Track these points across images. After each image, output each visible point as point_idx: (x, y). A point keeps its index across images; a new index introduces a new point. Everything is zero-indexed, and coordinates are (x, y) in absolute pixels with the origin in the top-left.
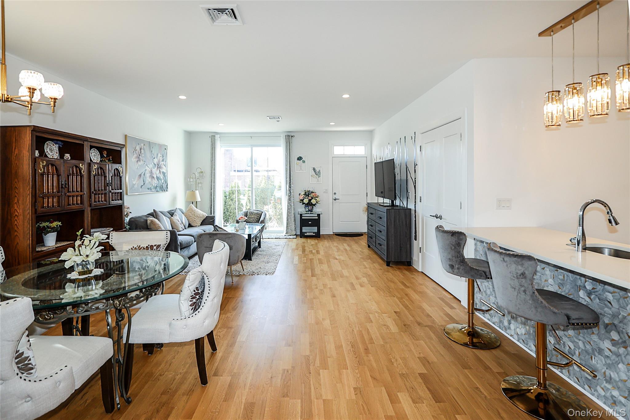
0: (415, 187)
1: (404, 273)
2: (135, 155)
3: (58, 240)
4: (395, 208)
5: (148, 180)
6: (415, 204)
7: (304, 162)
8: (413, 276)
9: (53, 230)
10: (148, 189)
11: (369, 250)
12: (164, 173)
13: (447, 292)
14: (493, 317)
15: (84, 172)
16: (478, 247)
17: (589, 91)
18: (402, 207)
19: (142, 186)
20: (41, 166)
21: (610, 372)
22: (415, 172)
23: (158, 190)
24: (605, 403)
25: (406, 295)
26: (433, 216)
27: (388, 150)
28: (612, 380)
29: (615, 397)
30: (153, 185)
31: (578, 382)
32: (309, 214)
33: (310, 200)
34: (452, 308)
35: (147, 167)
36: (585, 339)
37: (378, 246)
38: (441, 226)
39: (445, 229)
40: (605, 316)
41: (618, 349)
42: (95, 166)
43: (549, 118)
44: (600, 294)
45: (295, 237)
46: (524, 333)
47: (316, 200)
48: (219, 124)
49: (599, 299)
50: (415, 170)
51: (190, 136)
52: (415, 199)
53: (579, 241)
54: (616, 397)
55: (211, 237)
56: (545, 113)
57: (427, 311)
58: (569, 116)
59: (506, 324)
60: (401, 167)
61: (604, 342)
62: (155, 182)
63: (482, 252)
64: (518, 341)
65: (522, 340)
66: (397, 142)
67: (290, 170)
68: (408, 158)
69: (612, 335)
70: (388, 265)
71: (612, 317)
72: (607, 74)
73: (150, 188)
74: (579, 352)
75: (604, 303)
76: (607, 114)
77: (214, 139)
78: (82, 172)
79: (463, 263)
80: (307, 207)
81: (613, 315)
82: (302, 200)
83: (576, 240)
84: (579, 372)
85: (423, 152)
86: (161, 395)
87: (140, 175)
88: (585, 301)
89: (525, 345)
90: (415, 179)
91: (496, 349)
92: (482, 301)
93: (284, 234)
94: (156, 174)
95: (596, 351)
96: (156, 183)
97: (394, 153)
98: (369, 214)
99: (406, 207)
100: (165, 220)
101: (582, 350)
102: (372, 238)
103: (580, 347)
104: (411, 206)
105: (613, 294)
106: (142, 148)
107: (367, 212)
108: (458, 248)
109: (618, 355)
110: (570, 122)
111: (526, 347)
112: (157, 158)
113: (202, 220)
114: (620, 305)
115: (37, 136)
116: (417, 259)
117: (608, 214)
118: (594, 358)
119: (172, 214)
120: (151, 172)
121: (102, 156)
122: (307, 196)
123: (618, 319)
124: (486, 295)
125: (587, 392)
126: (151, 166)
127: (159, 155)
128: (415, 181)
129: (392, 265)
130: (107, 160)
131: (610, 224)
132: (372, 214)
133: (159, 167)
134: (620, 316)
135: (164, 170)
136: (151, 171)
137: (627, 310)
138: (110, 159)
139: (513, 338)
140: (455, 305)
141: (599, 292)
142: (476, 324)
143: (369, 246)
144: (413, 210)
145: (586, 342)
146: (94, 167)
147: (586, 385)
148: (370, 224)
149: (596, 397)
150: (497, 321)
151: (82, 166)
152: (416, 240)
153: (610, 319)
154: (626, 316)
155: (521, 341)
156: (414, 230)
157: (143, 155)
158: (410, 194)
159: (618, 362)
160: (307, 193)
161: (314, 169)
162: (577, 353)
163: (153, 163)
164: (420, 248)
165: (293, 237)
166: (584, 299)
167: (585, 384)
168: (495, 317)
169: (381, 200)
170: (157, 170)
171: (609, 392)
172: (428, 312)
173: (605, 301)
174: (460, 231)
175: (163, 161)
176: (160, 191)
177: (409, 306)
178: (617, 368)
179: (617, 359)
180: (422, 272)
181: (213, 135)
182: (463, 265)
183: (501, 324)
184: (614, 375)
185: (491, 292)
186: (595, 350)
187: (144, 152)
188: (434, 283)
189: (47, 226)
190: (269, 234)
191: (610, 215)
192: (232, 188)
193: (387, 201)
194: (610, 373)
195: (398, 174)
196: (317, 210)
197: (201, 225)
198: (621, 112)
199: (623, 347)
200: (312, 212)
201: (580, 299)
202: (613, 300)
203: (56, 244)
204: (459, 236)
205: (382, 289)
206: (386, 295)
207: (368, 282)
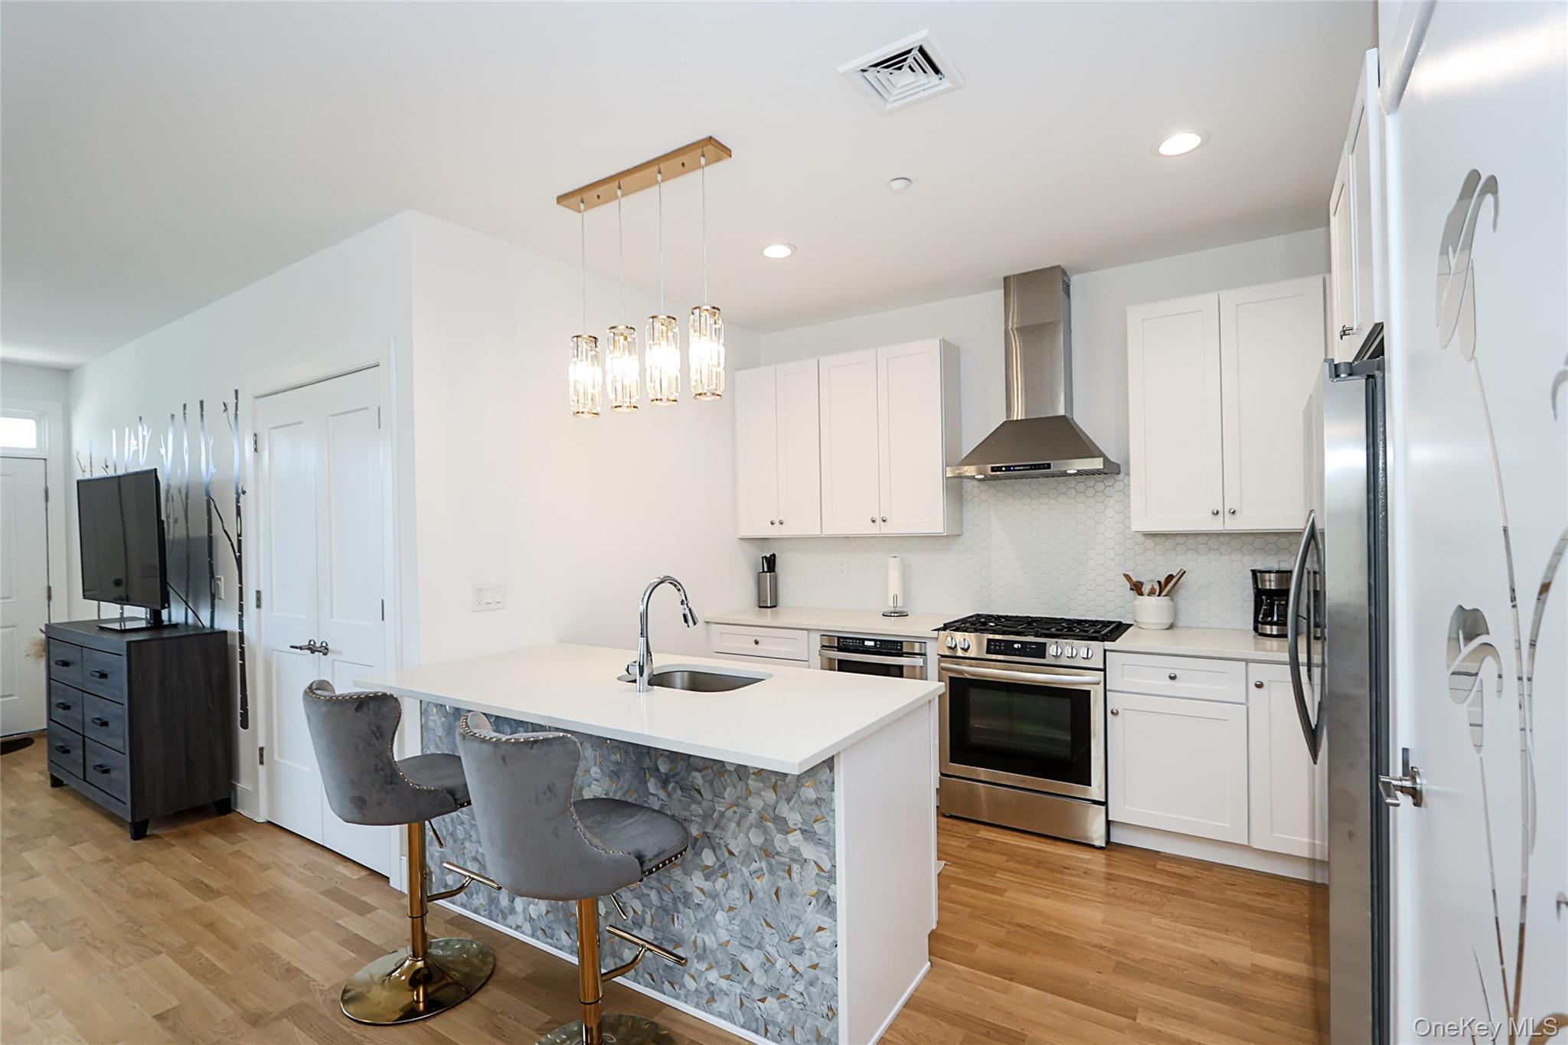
0: (239, 560)
1: (204, 848)
4: (166, 634)
6: (241, 616)
8: (236, 847)
11: (55, 796)
13: (350, 864)
14: (475, 896)
16: (431, 718)
17: (648, 347)
18: (195, 627)
21: (702, 936)
22: (239, 514)
24: (697, 1006)
25: (210, 926)
26: (301, 648)
27: (137, 439)
28: (708, 952)
29: (713, 984)
31: (652, 982)
34: (363, 909)
36: (661, 883)
37: (93, 775)
38: (323, 685)
39: (338, 693)
40: (691, 821)
41: (714, 883)
43: (580, 395)
44: (683, 779)
46: (545, 912)
49: (682, 789)
50: (238, 509)
52: (241, 599)
53: (643, 666)
54: (714, 982)
56: (572, 383)
57: (284, 956)
58: (614, 396)
59: (504, 902)
60: (187, 498)
61: (692, 877)
63: (441, 729)
64: (533, 936)
65: (542, 929)
66: (173, 416)
68: (213, 470)
69: (704, 858)
70: (139, 832)
71: (703, 819)
72: (674, 319)
74: (652, 915)
75: (690, 794)
76: (675, 401)
79: (391, 783)
81: (705, 816)
83: (638, 663)
84: (653, 960)
85: (266, 455)
88: (659, 799)
89: (549, 940)
90: (239, 535)
91: (484, 989)
92: (445, 865)
95: (680, 900)
97: (163, 451)
98: (52, 664)
99: (207, 624)
101: (658, 907)
102: (67, 752)
103: (654, 903)
104: (226, 622)
105: (704, 773)
107: (43, 663)
108: (377, 744)
109: (714, 896)
110: (616, 409)
111: (551, 945)
114: (715, 792)
116: (250, 788)
117: (682, 604)
118: (678, 918)
123: (712, 822)
124: (455, 842)
125: (670, 996)
128: (239, 542)
129: (155, 832)
131: (686, 624)
132: (66, 664)
134: (715, 815)
137: (724, 798)
139: (523, 933)
140: (371, 899)
141: (682, 774)
142: (434, 935)
143: (56, 783)
144: (233, 634)
145: (662, 888)
147: (666, 982)
148: (58, 703)
149: (682, 1000)
150: (483, 903)
152: (245, 726)
153: (700, 825)
154: (724, 812)
155: (539, 933)
156: (239, 696)
158: (222, 584)
159: (715, 910)
162: (648, 918)
164: (261, 749)
166: (657, 795)
167: (664, 980)
168: (477, 894)
169: (111, 611)
171: (704, 979)
172: (287, 958)
173: (690, 790)
174: (381, 690)
177: (219, 965)
178: (714, 924)
179: (713, 904)
180: (269, 823)
182: (393, 789)
183: (493, 908)
184: (710, 941)
185: (466, 831)
186: (677, 900)
188: (310, 847)
191: (686, 606)
193: (138, 614)
194: (703, 939)
195: (176, 521)
198: (697, 399)
199: (721, 877)
201: (651, 797)
202: (703, 785)
204: (380, 708)
205: (102, 941)
206: (121, 962)
207: (35, 935)
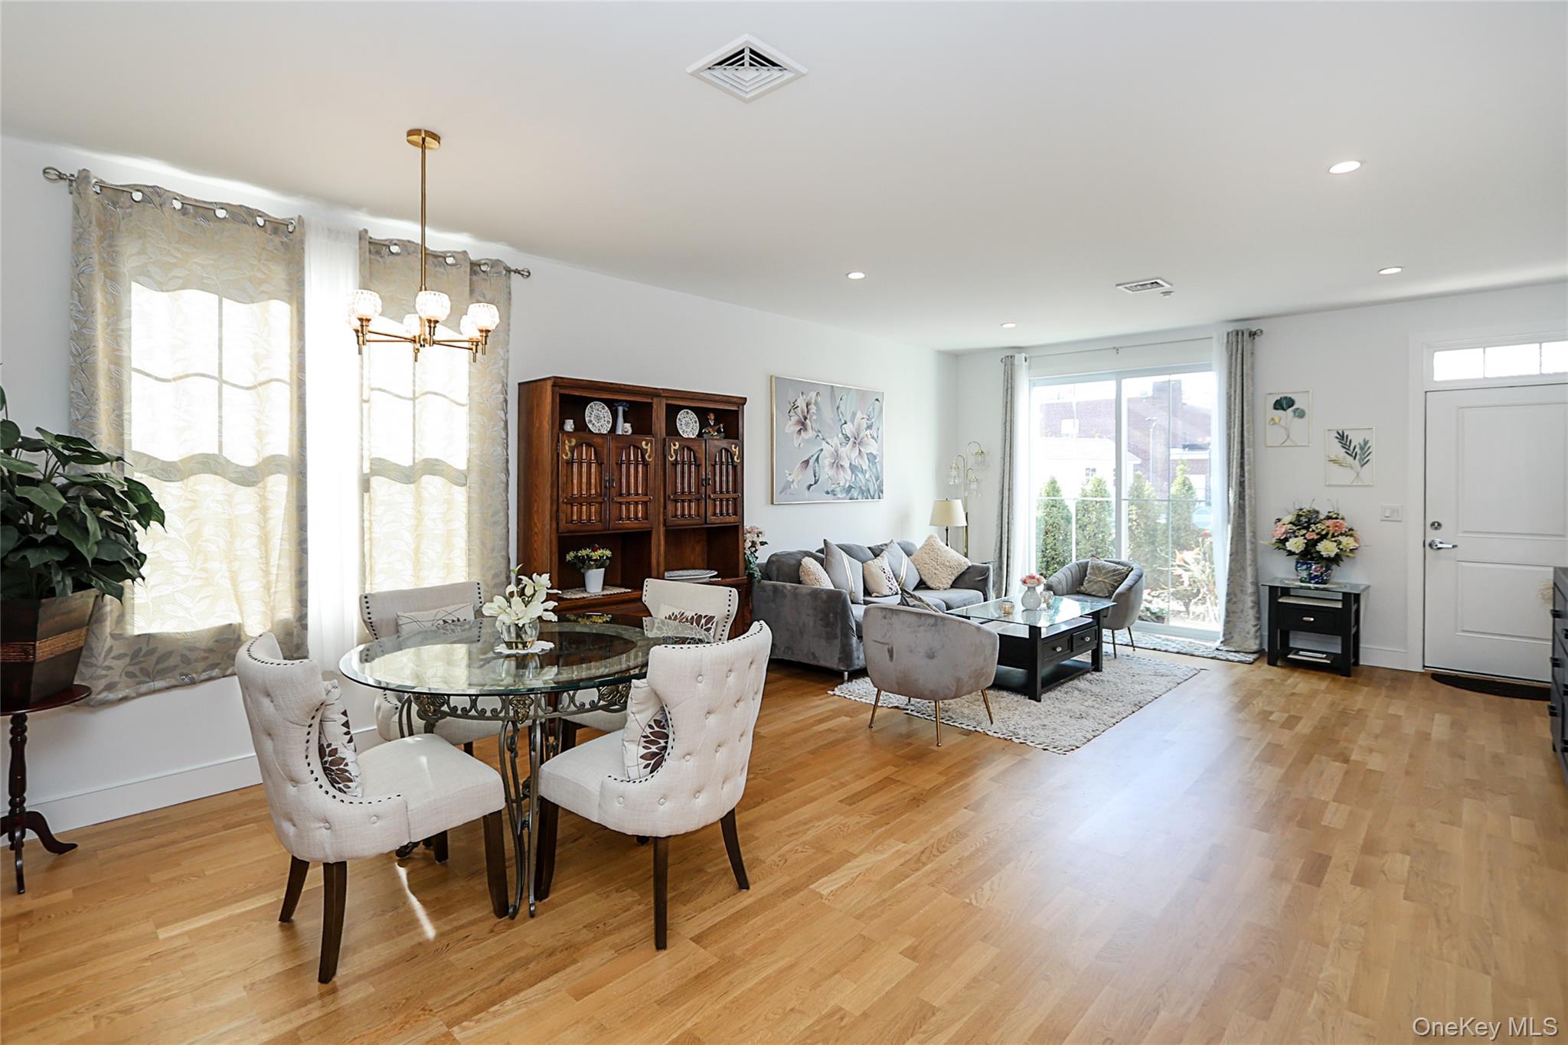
2: (794, 419)
3: (607, 583)
5: (826, 471)
7: (1300, 414)
9: (599, 563)
10: (828, 493)
12: (872, 458)
15: (649, 457)
19: (811, 485)
20: (567, 448)
23: (855, 495)
30: (841, 484)
32: (1309, 588)
33: (1311, 544)
35: (824, 442)
42: (675, 445)
45: (1251, 658)
47: (1340, 543)
48: (1004, 326)
51: (954, 362)
55: (885, 617)
62: (845, 478)
67: (1242, 443)
73: (833, 491)
77: (1012, 364)
78: (646, 457)
80: (1303, 564)
82: (1283, 541)
86: (584, 927)
87: (807, 462)
93: (1218, 644)
94: (850, 459)
96: (849, 478)
100: (847, 565)
102: (1555, 715)
106: (813, 401)
107: (1552, 607)
112: (852, 422)
113: (957, 575)
115: (561, 395)
119: (877, 552)
120: (836, 456)
121: (703, 423)
122: (1304, 528)
126: (835, 441)
127: (859, 415)
130: (714, 431)
132: (1558, 615)
133: (857, 441)
135: (872, 447)
136: (836, 452)
138: (720, 428)
143: (1555, 747)
146: (673, 447)
148: (1555, 656)
151: (647, 445)
157: (814, 417)
160: (1304, 519)
161: (1342, 437)
163: (840, 435)
165: (1243, 659)
170: (851, 450)
175: (869, 427)
176: (860, 497)
181: (1009, 354)
187: (818, 409)
189: (587, 555)
190: (1163, 636)
192: (1085, 496)
196: (1346, 578)
197: (952, 587)
200: (1324, 582)
203: (603, 589)
205: (1449, 921)
206: (1445, 951)
207: (1406, 875)
